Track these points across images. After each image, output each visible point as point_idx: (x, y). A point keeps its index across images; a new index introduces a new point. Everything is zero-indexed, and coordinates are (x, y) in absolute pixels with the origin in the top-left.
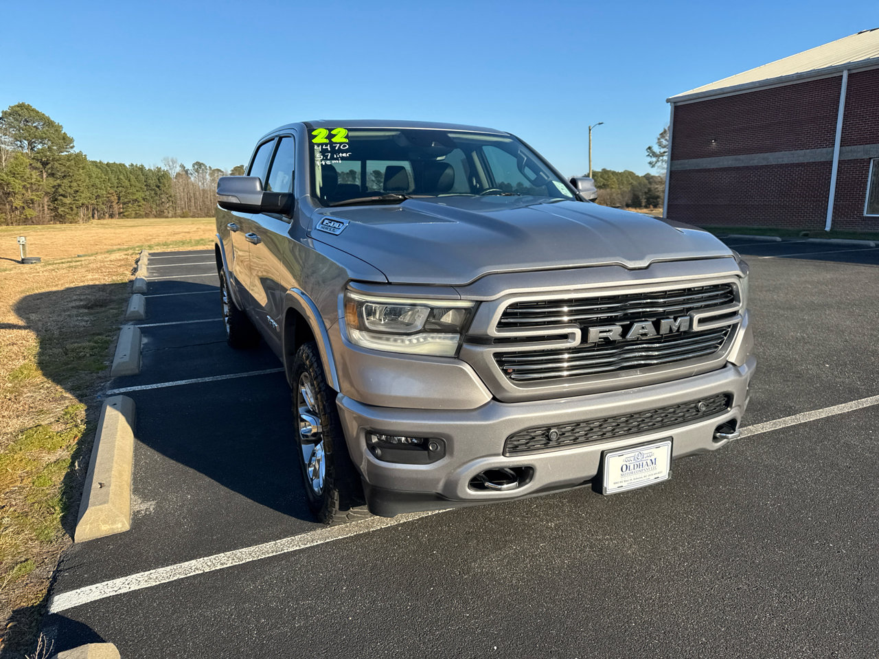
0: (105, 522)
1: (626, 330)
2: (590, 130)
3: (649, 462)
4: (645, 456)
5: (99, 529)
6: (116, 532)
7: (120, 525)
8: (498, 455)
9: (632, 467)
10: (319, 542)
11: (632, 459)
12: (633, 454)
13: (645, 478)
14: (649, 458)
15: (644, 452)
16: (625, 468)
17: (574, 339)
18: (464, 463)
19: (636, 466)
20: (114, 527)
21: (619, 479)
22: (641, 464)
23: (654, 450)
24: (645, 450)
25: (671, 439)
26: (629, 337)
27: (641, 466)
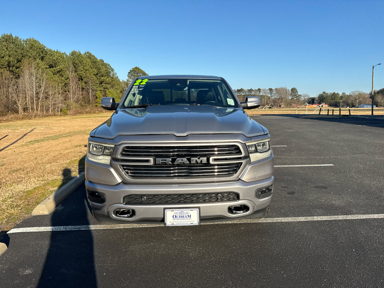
0: (41, 210)
1: (173, 160)
2: (373, 67)
3: (187, 216)
4: (185, 213)
5: (39, 212)
6: (44, 214)
7: (45, 212)
8: (121, 203)
9: (178, 217)
10: (94, 229)
11: (178, 213)
12: (179, 211)
13: (185, 222)
14: (187, 214)
15: (184, 211)
16: (175, 217)
17: (150, 162)
18: (111, 205)
19: (180, 217)
20: (44, 212)
21: (172, 221)
22: (183, 216)
23: (190, 211)
24: (185, 211)
25: (199, 208)
26: (176, 163)
27: (183, 217)
